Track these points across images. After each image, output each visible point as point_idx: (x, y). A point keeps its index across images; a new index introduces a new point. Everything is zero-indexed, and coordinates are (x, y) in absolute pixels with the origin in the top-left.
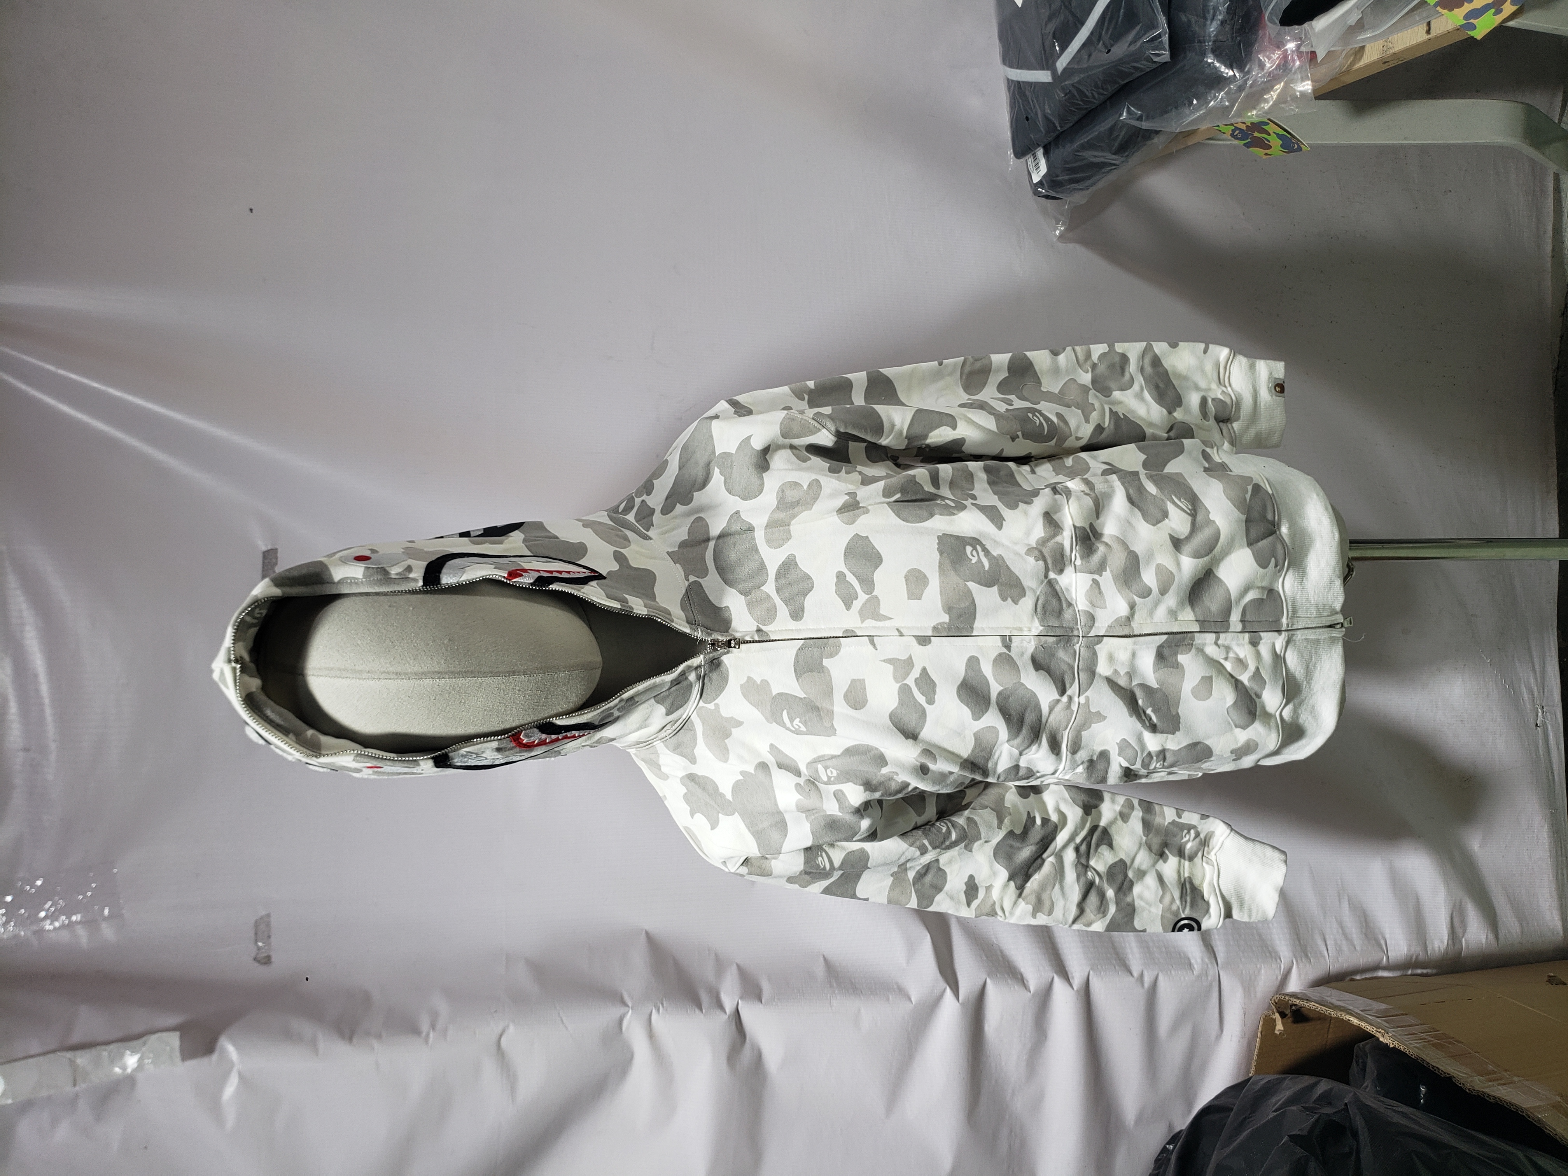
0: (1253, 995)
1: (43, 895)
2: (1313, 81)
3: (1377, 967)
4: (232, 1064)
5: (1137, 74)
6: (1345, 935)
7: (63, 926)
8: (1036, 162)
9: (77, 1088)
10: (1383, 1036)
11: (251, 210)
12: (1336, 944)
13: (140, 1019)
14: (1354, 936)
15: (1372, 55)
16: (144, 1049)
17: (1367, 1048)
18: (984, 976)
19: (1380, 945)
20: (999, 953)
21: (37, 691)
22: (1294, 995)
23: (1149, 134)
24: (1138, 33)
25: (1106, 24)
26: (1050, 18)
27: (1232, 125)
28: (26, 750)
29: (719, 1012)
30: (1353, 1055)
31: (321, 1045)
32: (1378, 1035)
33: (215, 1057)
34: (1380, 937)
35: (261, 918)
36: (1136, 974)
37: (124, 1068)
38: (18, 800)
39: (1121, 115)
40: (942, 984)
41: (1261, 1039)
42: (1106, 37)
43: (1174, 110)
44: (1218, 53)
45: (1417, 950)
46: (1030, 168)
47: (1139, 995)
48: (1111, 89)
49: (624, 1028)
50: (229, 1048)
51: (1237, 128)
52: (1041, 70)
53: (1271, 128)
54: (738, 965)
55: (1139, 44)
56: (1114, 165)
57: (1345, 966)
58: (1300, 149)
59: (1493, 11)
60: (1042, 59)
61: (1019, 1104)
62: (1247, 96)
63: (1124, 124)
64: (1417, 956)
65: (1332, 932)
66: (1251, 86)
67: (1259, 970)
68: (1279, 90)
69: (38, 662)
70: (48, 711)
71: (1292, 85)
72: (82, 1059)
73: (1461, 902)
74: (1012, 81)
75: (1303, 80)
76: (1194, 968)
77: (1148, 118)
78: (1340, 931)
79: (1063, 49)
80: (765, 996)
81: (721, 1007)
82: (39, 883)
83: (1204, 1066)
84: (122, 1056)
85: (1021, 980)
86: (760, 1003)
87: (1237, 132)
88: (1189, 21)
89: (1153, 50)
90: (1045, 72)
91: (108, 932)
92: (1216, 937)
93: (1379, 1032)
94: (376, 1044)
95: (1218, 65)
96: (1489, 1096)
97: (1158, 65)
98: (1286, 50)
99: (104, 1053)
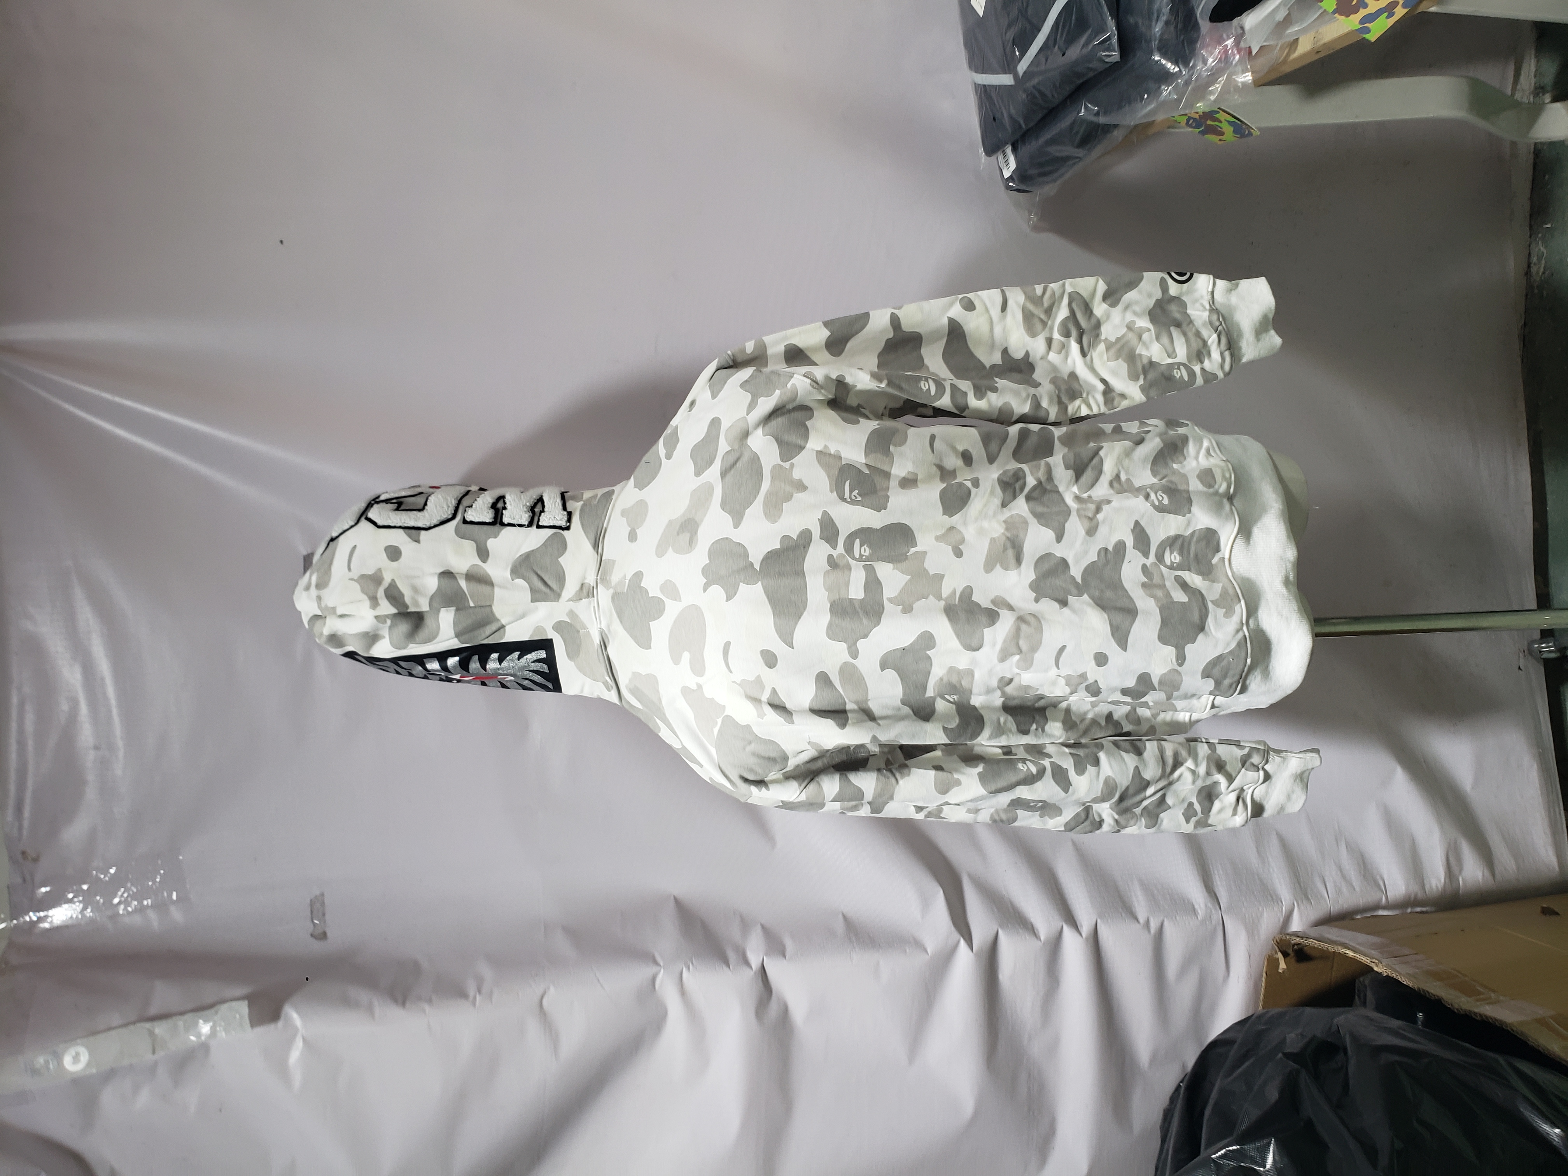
0: (1256, 937)
1: (117, 882)
2: (1252, 73)
3: (1378, 907)
4: (296, 1029)
5: (1091, 74)
6: (1344, 876)
7: (136, 911)
8: (1006, 159)
9: (156, 1056)
10: (1377, 966)
11: (281, 242)
12: (1336, 886)
13: (210, 990)
14: (1353, 878)
15: (1305, 46)
16: (216, 1018)
17: (1367, 982)
18: (995, 927)
19: (1379, 886)
20: (1009, 905)
21: (105, 693)
22: (1295, 934)
23: (1107, 129)
24: (1089, 37)
25: (1060, 30)
26: (1009, 26)
27: (1186, 115)
28: (97, 748)
29: (746, 969)
30: (1355, 990)
31: (377, 1010)
32: (1373, 965)
33: (280, 1023)
34: (1378, 877)
35: (316, 897)
36: (1142, 920)
37: (199, 1035)
38: (91, 794)
39: (1080, 111)
40: (956, 935)
41: (1266, 980)
42: (1061, 41)
43: (1127, 105)
44: (1164, 52)
45: (1415, 889)
46: (1001, 165)
47: (1146, 942)
48: (1068, 89)
49: (657, 986)
50: (293, 1014)
51: (1190, 118)
52: (1004, 74)
53: (1221, 116)
54: (763, 927)
55: (1090, 47)
56: (1077, 158)
57: (1345, 906)
58: (1250, 134)
59: (1386, 14)
60: (1004, 64)
61: (1036, 1049)
62: (1193, 89)
63: (1083, 121)
64: (1416, 895)
65: (1331, 875)
66: (1197, 79)
67: (1262, 915)
68: (1223, 82)
69: (104, 667)
70: (115, 712)
71: (1234, 77)
72: (160, 1029)
73: (1456, 843)
74: (979, 85)
75: (1244, 72)
76: (1198, 913)
77: (1105, 113)
78: (1339, 873)
79: (1023, 54)
80: (788, 954)
81: (747, 963)
82: (112, 871)
83: (1213, 1007)
84: (196, 1024)
85: (1031, 929)
86: (784, 959)
87: (1191, 121)
88: (1136, 23)
89: (1104, 51)
90: (1008, 75)
91: (177, 915)
92: (1219, 883)
93: (1373, 962)
94: (427, 1007)
95: (1164, 62)
96: (1475, 1014)
97: (1110, 65)
98: (1227, 45)
99: (180, 1022)
